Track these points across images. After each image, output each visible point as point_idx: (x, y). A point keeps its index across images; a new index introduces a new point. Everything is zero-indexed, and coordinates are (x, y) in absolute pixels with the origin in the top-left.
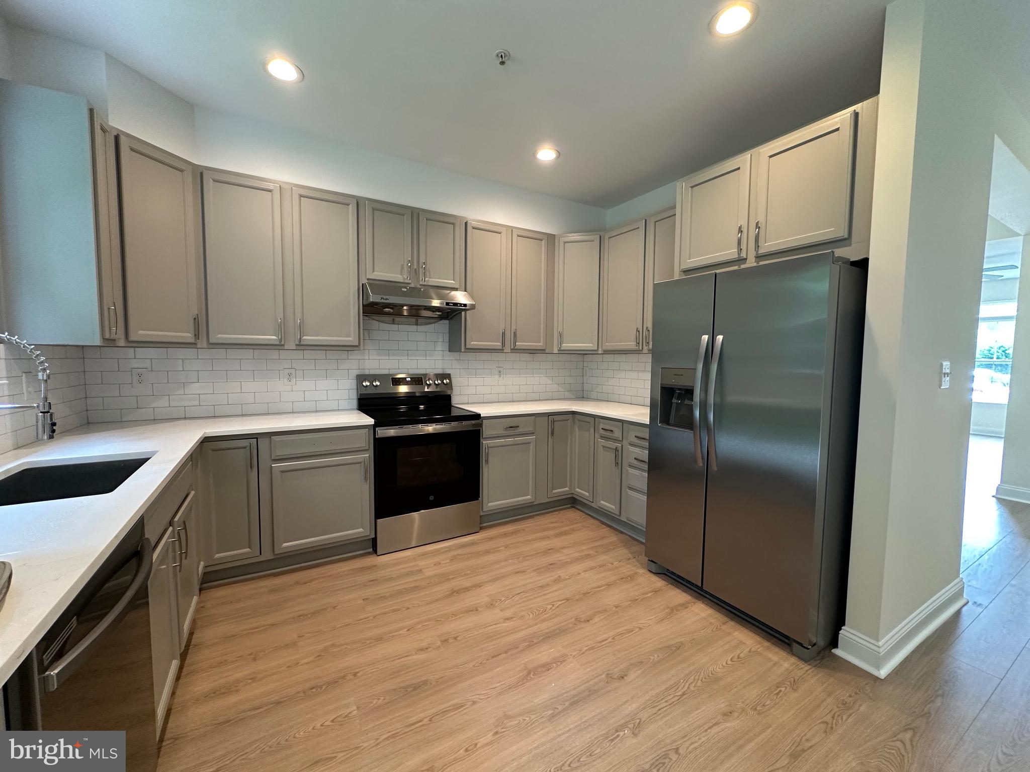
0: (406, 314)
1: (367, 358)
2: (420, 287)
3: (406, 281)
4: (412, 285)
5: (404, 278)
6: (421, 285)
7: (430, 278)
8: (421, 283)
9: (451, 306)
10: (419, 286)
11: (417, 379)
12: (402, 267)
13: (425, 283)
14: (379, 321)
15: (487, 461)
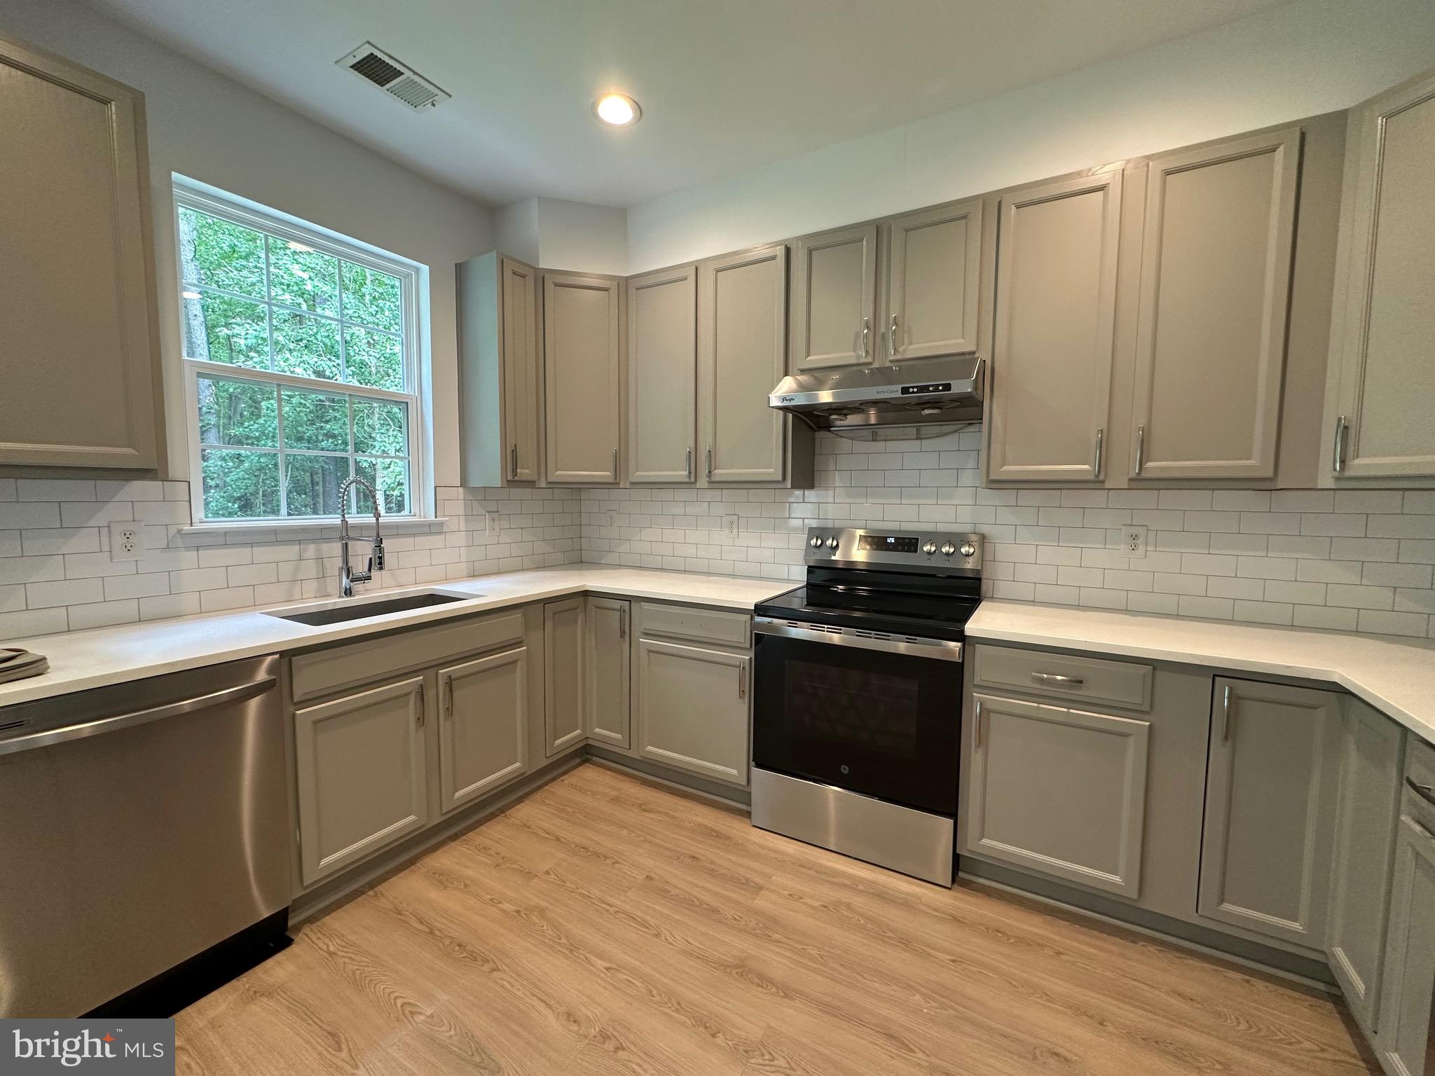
0: (873, 423)
1: (831, 500)
2: (890, 365)
3: (862, 361)
4: (876, 365)
5: (859, 357)
6: (891, 361)
7: (911, 344)
8: (891, 358)
9: (913, 392)
10: (888, 364)
11: (907, 541)
12: (857, 336)
13: (899, 357)
14: (852, 439)
15: (982, 742)
